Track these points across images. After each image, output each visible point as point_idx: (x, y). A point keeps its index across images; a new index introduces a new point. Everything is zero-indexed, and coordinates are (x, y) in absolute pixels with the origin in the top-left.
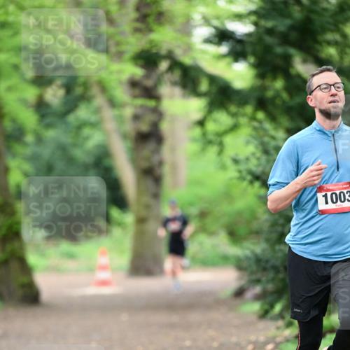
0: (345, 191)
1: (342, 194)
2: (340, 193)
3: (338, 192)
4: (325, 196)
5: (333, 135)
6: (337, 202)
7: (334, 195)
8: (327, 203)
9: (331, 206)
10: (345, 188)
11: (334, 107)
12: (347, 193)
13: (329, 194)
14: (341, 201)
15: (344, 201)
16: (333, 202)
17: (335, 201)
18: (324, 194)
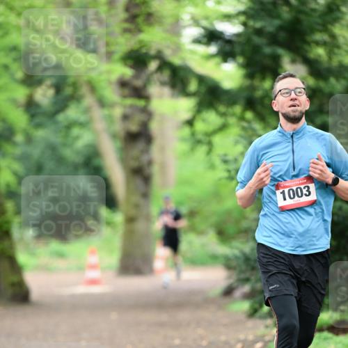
0: (302, 187)
1: (299, 190)
2: (297, 188)
3: (294, 188)
4: (283, 193)
5: (292, 136)
6: (294, 197)
7: (291, 191)
8: (285, 199)
9: (289, 202)
10: (302, 184)
11: (294, 111)
12: (304, 188)
13: (286, 191)
14: (298, 197)
15: (302, 196)
16: (290, 198)
17: (292, 196)
18: (281, 191)
